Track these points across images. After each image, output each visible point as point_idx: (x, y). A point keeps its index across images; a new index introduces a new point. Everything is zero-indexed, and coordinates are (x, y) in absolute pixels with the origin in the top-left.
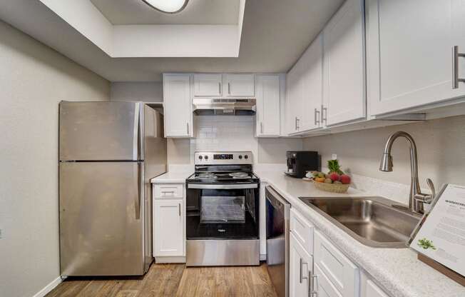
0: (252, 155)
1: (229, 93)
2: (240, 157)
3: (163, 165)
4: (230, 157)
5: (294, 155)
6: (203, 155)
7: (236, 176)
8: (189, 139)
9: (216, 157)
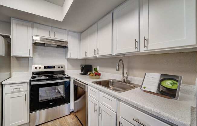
0: (65, 66)
1: (55, 37)
2: (59, 67)
3: (9, 73)
4: (54, 67)
5: (84, 66)
6: (38, 66)
7: (58, 76)
8: (28, 58)
9: (45, 67)
